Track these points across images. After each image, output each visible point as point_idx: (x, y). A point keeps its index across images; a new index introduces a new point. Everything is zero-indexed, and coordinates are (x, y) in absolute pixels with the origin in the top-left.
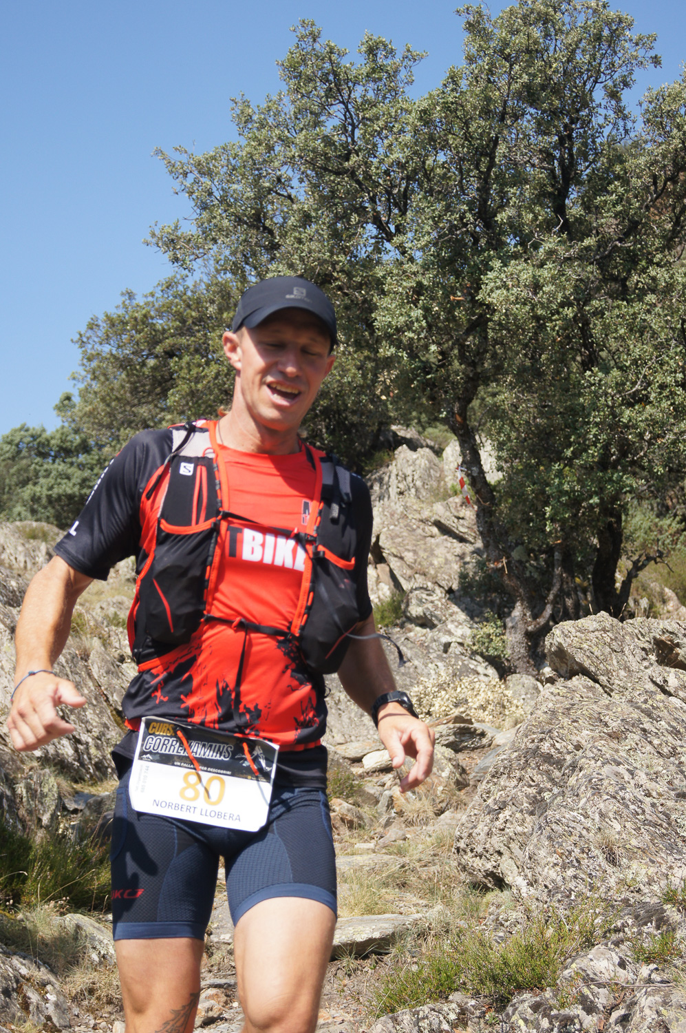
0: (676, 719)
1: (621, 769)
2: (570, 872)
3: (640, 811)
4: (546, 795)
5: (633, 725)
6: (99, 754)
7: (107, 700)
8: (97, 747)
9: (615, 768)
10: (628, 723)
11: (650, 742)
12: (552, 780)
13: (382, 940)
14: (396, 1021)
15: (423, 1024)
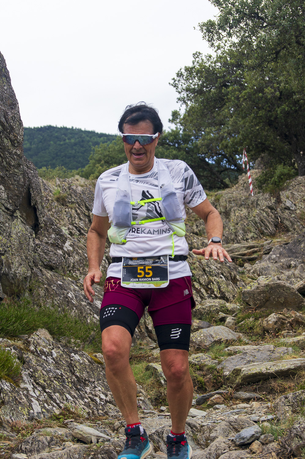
13: (295, 369)
14: (286, 398)
15: (298, 398)
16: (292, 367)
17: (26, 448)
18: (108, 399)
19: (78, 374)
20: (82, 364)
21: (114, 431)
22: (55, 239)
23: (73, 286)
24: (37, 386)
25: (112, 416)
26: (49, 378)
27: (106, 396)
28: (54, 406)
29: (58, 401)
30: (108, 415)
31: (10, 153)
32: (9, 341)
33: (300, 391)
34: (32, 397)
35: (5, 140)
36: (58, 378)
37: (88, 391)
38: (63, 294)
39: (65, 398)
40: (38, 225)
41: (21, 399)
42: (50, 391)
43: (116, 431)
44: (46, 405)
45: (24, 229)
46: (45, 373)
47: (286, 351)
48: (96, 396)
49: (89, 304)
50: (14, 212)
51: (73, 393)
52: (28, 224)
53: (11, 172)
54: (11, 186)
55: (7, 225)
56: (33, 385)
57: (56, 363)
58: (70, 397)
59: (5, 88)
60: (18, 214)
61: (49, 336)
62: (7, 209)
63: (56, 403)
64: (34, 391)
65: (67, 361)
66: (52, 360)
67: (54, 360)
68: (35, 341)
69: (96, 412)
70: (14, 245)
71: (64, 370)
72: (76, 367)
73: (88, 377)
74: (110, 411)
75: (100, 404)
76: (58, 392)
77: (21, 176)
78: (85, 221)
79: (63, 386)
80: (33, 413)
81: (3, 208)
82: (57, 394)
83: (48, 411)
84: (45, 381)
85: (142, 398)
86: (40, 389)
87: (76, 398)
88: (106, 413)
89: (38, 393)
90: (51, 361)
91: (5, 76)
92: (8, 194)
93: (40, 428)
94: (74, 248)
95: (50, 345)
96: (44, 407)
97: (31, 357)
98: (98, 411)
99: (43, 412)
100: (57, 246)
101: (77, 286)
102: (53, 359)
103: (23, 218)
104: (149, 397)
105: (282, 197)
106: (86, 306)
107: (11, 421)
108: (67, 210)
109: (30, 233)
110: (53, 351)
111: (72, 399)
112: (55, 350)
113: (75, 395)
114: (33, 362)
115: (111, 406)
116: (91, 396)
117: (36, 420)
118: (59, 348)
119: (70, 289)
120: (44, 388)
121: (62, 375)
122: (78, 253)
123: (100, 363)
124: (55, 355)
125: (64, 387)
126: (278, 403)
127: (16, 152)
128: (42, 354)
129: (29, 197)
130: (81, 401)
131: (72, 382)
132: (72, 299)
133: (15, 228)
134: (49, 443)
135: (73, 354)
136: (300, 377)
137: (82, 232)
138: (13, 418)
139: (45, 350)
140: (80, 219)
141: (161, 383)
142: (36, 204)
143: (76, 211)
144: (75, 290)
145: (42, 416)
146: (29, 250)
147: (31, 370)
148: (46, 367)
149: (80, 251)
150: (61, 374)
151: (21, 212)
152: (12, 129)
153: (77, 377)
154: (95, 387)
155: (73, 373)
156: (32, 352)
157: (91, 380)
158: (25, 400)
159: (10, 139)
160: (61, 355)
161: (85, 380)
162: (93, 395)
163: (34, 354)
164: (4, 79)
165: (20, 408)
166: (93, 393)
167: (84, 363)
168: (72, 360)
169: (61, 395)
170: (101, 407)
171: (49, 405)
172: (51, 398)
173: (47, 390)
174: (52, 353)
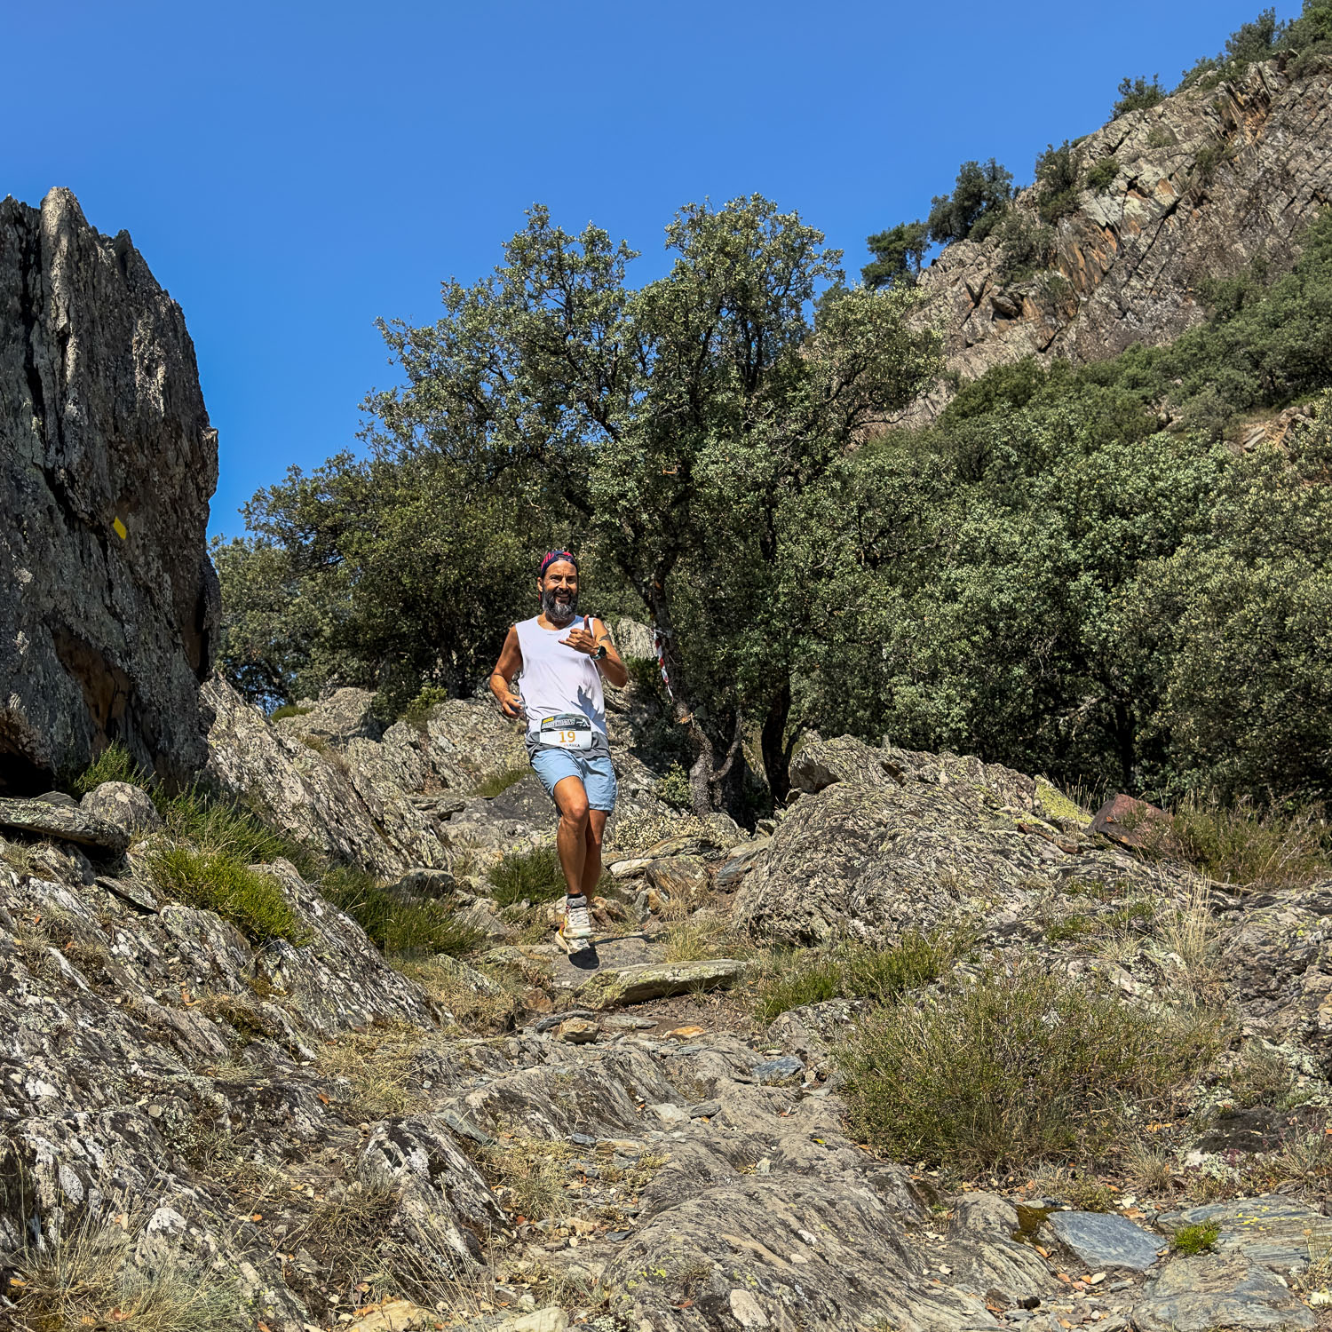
2: (920, 905)
4: (856, 863)
7: (368, 810)
12: (859, 851)
15: (824, 1015)
16: (722, 973)
18: (417, 1006)
19: (366, 953)
24: (320, 964)
26: (337, 952)
28: (361, 1006)
29: (362, 999)
35: (190, 484)
36: (346, 955)
44: (347, 1001)
45: (187, 673)
46: (327, 940)
50: (177, 634)
51: (372, 989)
52: (191, 667)
53: (185, 552)
54: (181, 582)
55: (168, 655)
60: (180, 640)
61: (298, 875)
62: (170, 623)
65: (339, 926)
68: (285, 879)
72: (361, 939)
73: (380, 961)
76: (357, 980)
92: (174, 595)
95: (307, 891)
102: (319, 918)
105: (430, 730)
109: (194, 683)
110: (314, 903)
112: (316, 901)
114: (304, 918)
118: (321, 899)
121: (348, 951)
124: (320, 912)
128: (303, 906)
129: (201, 611)
133: (176, 666)
135: (341, 916)
139: (303, 898)
142: (210, 628)
151: (184, 639)
152: (204, 465)
155: (357, 951)
159: (197, 484)
160: (328, 914)
161: (378, 967)
166: (395, 992)
168: (346, 926)
172: (350, 990)
174: (313, 906)
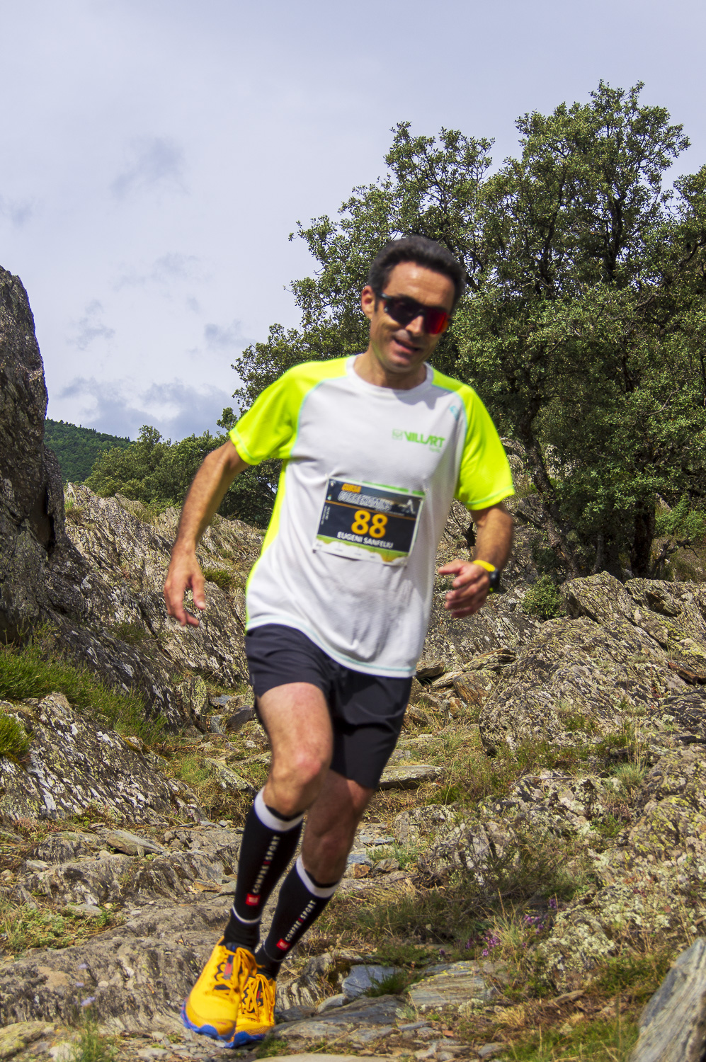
0: (633, 640)
1: (584, 668)
3: (588, 691)
5: (600, 642)
6: (238, 669)
8: (237, 665)
9: (580, 667)
10: (596, 640)
11: (610, 653)
13: (417, 779)
14: (411, 814)
15: (428, 815)
16: (414, 776)
17: (44, 854)
18: (148, 801)
19: (108, 762)
20: (113, 748)
21: (163, 844)
22: (72, 569)
23: (93, 640)
24: (50, 772)
25: (155, 825)
26: (68, 763)
27: (146, 797)
28: (74, 803)
29: (80, 798)
30: (148, 823)
31: (26, 434)
32: (12, 705)
33: (431, 807)
34: (45, 787)
35: (21, 414)
36: (80, 765)
37: (121, 788)
38: (81, 649)
39: (89, 793)
40: (54, 544)
41: (30, 787)
42: (69, 781)
43: (166, 844)
44: (62, 799)
45: (33, 548)
46: (63, 755)
47: (402, 755)
48: (132, 795)
49: (116, 668)
50: (22, 520)
51: (101, 788)
52: (40, 541)
53: (23, 462)
54: (22, 483)
55: (11, 538)
56: (45, 770)
57: (77, 742)
58: (96, 793)
59: (27, 338)
60: (27, 524)
61: (67, 704)
62: (13, 514)
63: (77, 800)
64: (46, 780)
65: (92, 742)
66: (72, 739)
67: (74, 738)
68: (48, 709)
69: (132, 818)
70: (18, 568)
71: (89, 754)
72: (105, 751)
73: (122, 767)
74: (152, 818)
75: (137, 807)
76: (81, 784)
77: (37, 470)
78: (108, 550)
79: (86, 776)
80: (46, 810)
81: (8, 514)
82: (79, 787)
83: (66, 809)
84: (62, 766)
85: (195, 806)
86: (54, 777)
87: (105, 796)
88: (147, 821)
89: (52, 783)
90: (70, 739)
91: (28, 321)
92: (16, 494)
93: (58, 831)
94: (93, 586)
95: (69, 717)
96: (61, 804)
97: (43, 730)
98: (134, 816)
99: (58, 810)
100: (74, 579)
101: (99, 640)
102: (73, 736)
103: (34, 532)
104: (203, 805)
106: (112, 670)
107: (14, 818)
108: (82, 531)
109: (42, 554)
110: (73, 725)
111: (99, 796)
112: (76, 723)
113: (103, 790)
114: (46, 738)
115: (153, 812)
116: (124, 794)
117: (50, 820)
118: (82, 722)
119: (89, 643)
120: (60, 776)
121: (85, 761)
122: (99, 594)
123: (136, 750)
124: (75, 732)
125: (88, 778)
126: (399, 821)
127: (34, 433)
128: (58, 729)
129: (45, 501)
130: (110, 799)
131: (99, 773)
132: (93, 657)
133: (21, 544)
134: (75, 850)
135: (100, 733)
136: (424, 791)
137: (104, 565)
138: (17, 814)
139: (62, 722)
140: (101, 546)
141: (221, 786)
142: (53, 512)
143: (96, 534)
144: (95, 646)
145: (58, 815)
146: (38, 578)
147: (43, 749)
148: (64, 747)
149: (103, 592)
150: (85, 758)
151: (31, 523)
152: (32, 398)
153: (106, 765)
154: (131, 783)
155: (101, 761)
156: (45, 724)
157: (125, 772)
158: (34, 790)
159: (28, 413)
160: (84, 733)
161: (117, 771)
162: (127, 794)
163: (46, 727)
164: (26, 324)
165: (28, 800)
166: (128, 790)
167: (115, 746)
168: (99, 741)
169: (84, 788)
170: (139, 812)
171: (67, 802)
172: (70, 791)
173: (65, 780)
174: (71, 728)
